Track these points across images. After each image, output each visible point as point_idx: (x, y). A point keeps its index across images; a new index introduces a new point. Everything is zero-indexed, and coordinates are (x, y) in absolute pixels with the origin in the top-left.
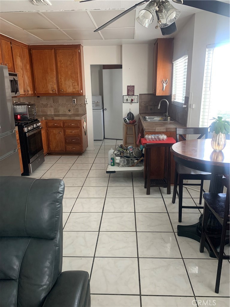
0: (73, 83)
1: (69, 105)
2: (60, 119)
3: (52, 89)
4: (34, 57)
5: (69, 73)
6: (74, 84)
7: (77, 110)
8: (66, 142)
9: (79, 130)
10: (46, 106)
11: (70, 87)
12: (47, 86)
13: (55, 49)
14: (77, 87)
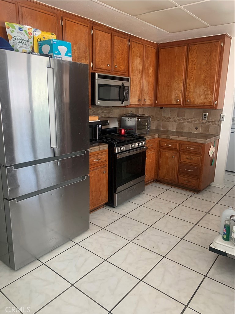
0: (205, 91)
1: (197, 120)
2: (177, 139)
3: (176, 98)
4: (162, 57)
5: (202, 77)
6: (206, 93)
7: (208, 128)
8: (179, 171)
9: (200, 157)
10: (168, 120)
11: (200, 96)
12: (171, 95)
13: (188, 45)
14: (209, 96)
